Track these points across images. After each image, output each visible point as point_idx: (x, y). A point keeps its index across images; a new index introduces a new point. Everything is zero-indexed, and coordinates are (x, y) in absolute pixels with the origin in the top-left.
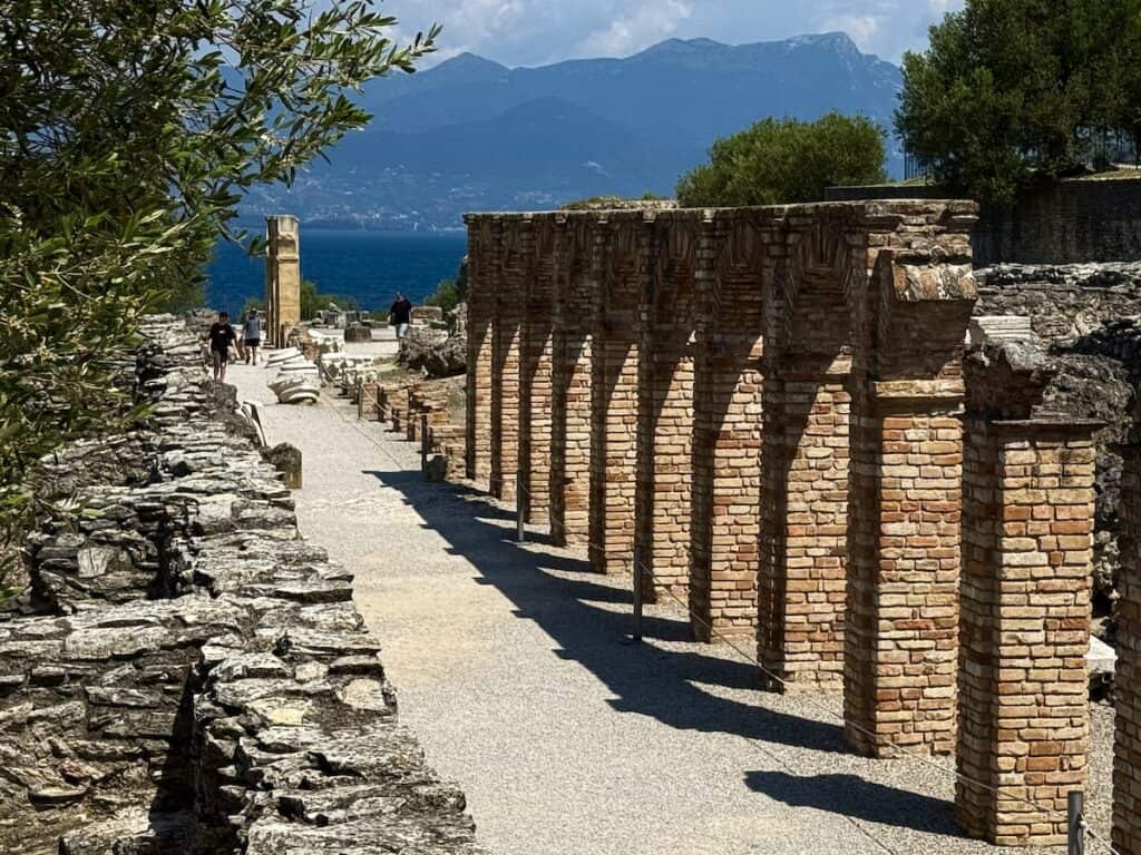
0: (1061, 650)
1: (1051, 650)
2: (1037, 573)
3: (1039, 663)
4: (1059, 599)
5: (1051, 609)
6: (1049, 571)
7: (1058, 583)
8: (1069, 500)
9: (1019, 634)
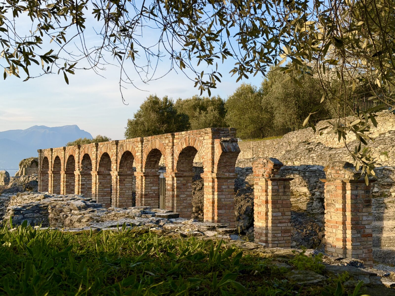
0: (285, 238)
1: (282, 238)
2: (279, 218)
3: (280, 242)
4: (284, 225)
5: (283, 227)
6: (281, 217)
7: (284, 220)
8: (286, 199)
9: (276, 234)
